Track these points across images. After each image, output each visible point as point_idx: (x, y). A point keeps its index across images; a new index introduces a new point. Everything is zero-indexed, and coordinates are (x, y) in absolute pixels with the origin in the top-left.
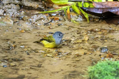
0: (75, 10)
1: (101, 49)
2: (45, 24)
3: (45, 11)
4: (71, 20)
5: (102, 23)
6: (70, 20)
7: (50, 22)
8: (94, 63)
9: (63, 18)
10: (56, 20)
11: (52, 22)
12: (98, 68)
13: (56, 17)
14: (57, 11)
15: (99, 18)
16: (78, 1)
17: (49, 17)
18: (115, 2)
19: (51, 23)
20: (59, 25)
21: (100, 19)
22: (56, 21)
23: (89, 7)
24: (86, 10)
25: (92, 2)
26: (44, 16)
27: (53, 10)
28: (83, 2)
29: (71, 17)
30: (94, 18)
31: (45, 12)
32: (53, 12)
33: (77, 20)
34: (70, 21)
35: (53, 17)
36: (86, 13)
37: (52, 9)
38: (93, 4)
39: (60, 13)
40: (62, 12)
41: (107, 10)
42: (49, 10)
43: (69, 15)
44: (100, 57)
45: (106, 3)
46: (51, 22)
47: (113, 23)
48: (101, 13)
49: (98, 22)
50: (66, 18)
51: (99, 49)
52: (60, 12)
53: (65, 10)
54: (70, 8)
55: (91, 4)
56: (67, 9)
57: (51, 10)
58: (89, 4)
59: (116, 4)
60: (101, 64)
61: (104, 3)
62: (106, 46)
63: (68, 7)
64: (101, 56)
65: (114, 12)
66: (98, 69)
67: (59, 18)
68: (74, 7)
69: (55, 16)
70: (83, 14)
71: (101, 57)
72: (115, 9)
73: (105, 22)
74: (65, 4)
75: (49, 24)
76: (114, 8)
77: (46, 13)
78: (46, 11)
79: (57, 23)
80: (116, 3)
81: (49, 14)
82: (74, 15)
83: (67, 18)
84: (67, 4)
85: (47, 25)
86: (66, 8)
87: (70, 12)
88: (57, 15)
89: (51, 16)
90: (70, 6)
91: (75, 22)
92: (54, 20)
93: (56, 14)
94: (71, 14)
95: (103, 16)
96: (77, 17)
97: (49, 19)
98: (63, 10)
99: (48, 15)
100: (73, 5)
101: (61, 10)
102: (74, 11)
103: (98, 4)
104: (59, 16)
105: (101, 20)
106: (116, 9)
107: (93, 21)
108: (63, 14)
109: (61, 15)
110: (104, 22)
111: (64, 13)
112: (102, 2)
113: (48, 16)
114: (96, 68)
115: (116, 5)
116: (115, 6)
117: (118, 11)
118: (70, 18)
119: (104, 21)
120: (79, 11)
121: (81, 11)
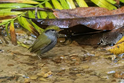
0: (23, 25)
4: (18, 42)
6: (15, 43)
9: (5, 40)
16: (27, 10)
18: (91, 8)
21: (66, 39)
23: (46, 18)
24: (42, 23)
25: (53, 9)
28: (36, 11)
29: (18, 37)
33: (29, 42)
38: (54, 13)
40: (2, 30)
41: (78, 23)
43: (13, 34)
45: (77, 11)
47: (90, 45)
49: (63, 44)
50: (8, 39)
53: (6, 26)
54: (14, 23)
55: (50, 14)
56: (9, 24)
58: (47, 13)
59: (93, 11)
61: (72, 10)
63: (12, 20)
65: (89, 25)
68: (21, 20)
70: (37, 32)
73: (76, 43)
74: (6, 15)
76: (90, 19)
80: (94, 9)
82: (22, 34)
83: (11, 40)
84: (10, 15)
86: (9, 23)
90: (14, 18)
94: (17, 33)
95: (72, 32)
96: (27, 37)
98: (4, 26)
100: (19, 16)
102: (22, 27)
103: (63, 12)
105: (68, 41)
106: (93, 19)
108: (4, 32)
110: (74, 43)
111: (6, 30)
112: (70, 10)
115: (94, 13)
116: (92, 15)
117: (96, 24)
118: (16, 38)
119: (74, 41)
120: (31, 27)
121: (33, 26)
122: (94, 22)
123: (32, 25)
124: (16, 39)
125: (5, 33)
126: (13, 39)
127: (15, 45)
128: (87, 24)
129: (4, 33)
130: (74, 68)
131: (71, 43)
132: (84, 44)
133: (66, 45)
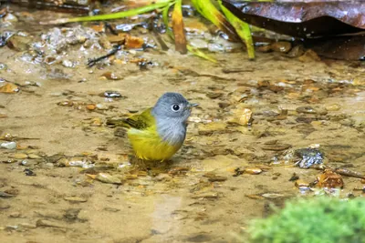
0: (201, 9)
1: (299, 155)
2: (93, 63)
3: (91, 13)
4: (188, 47)
5: (301, 58)
6: (183, 48)
7: (108, 56)
8: (272, 205)
9: (159, 39)
10: (133, 48)
11: (117, 56)
12: (285, 223)
13: (134, 38)
14: (134, 14)
15: (291, 42)
17: (105, 36)
19: (112, 57)
20: (143, 67)
21: (293, 44)
22: (133, 52)
24: (244, 10)
26: (88, 32)
27: (121, 10)
29: (188, 37)
30: (272, 41)
31: (92, 17)
32: (120, 19)
33: (212, 47)
34: (185, 51)
35: (120, 38)
36: (241, 21)
37: (115, 5)
39: (147, 20)
40: (154, 18)
41: (322, 12)
42: (106, 10)
43: (178, 29)
46: (113, 54)
47: (343, 60)
48: (298, 21)
49: (287, 55)
50: (168, 39)
51: (289, 156)
52: (148, 16)
53: (165, 10)
54: (183, 4)
56: (172, 8)
57: (113, 12)
60: (298, 209)
62: (317, 146)
64: (300, 182)
65: (345, 17)
66: (288, 229)
67: (144, 39)
69: (128, 32)
70: (231, 27)
71: (296, 185)
72: (348, 6)
73: (314, 54)
75: (107, 61)
77: (97, 22)
78: (95, 14)
79: (136, 60)
81: (107, 26)
82: (197, 30)
83: (173, 41)
85: (99, 65)
86: (171, 4)
87: (186, 19)
88: (134, 28)
89: (115, 33)
91: (201, 54)
92: (125, 48)
93: (133, 25)
94: (188, 26)
95: (307, 32)
96: (208, 36)
97: (108, 44)
98: (159, 11)
99: (103, 30)
101: (151, 12)
102: (197, 14)
104: (141, 33)
105: (297, 49)
106: (354, 6)
107: (270, 51)
108: (158, 23)
109: (151, 29)
110: (308, 55)
111: (163, 20)
113: (101, 33)
114: (281, 227)
117: (361, 15)
118: (185, 38)
119: (309, 51)
120: (217, 16)
121: (224, 14)
122: (356, 11)
123: (221, 11)
124: (186, 41)
125: (162, 26)
126: (177, 40)
127: (182, 53)
128: (341, 15)
129: (159, 25)
130: (307, 109)
131: (303, 54)
132: (331, 56)
133: (291, 58)
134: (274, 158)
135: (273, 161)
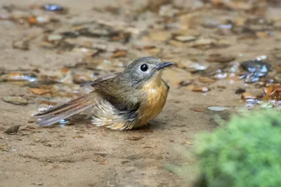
1: (244, 67)
8: (218, 119)
12: (232, 137)
44: (239, 96)
51: (235, 68)
60: (244, 122)
62: (264, 57)
64: (246, 95)
66: (233, 143)
71: (243, 98)
134: (219, 71)
135: (218, 73)
